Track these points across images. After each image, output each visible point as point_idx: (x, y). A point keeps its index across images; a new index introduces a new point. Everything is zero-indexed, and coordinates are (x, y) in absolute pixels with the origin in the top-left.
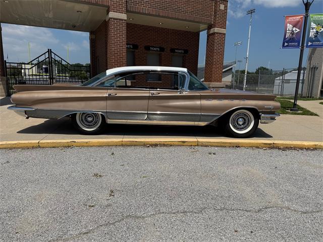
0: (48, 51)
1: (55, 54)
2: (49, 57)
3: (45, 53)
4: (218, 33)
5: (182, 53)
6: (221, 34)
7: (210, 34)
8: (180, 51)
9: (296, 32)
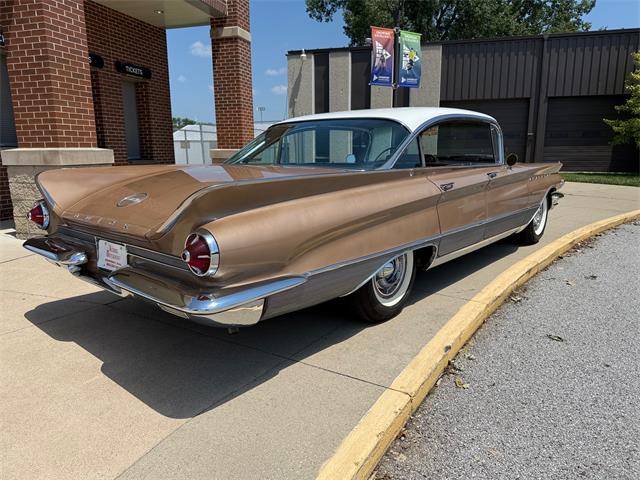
4: (241, 39)
5: (139, 75)
6: (245, 41)
7: (222, 39)
8: (135, 71)
9: (386, 58)
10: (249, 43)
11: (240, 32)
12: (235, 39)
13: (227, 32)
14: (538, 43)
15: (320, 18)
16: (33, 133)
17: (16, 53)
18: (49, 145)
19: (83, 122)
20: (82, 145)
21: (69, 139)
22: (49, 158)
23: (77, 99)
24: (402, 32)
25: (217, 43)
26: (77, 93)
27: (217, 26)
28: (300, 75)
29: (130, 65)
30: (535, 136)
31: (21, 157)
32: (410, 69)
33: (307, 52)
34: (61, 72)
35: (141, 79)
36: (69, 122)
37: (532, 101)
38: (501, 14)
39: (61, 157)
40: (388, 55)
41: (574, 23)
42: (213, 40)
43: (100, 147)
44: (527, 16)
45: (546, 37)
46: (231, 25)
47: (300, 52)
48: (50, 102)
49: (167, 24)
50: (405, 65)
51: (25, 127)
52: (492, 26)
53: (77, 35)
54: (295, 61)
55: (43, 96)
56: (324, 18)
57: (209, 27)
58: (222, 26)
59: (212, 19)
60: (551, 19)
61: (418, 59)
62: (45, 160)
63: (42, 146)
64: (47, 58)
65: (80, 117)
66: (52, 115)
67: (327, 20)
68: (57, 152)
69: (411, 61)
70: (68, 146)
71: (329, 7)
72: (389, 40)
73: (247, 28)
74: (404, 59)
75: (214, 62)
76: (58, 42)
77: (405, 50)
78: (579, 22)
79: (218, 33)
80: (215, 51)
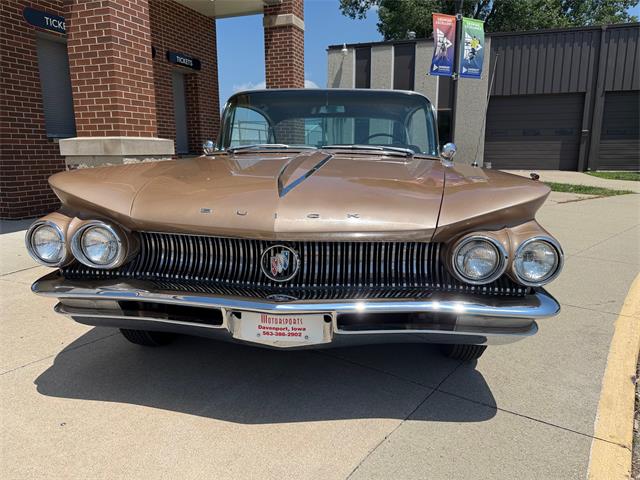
4: (296, 27)
5: (189, 66)
6: (299, 30)
7: (276, 28)
8: (185, 61)
9: (447, 46)
10: (303, 32)
11: (295, 20)
12: (289, 27)
13: (281, 20)
14: (595, 34)
15: (353, 16)
16: (93, 121)
17: (77, 35)
18: (109, 134)
19: (144, 110)
20: (143, 135)
21: (130, 127)
22: (110, 147)
23: (139, 84)
24: (465, 20)
25: (269, 31)
26: (139, 78)
27: (271, 14)
28: (341, 69)
29: (181, 55)
30: (591, 132)
31: (80, 147)
32: (471, 58)
33: (348, 46)
34: (124, 55)
35: (191, 71)
36: (131, 109)
37: (588, 96)
38: (543, 8)
39: (123, 146)
40: (449, 44)
41: (620, 16)
42: (265, 29)
43: (159, 137)
44: (570, 10)
45: (604, 28)
46: (285, 13)
47: (341, 47)
48: (112, 87)
49: (217, 13)
50: (466, 54)
51: (84, 115)
52: (533, 21)
53: (140, 15)
54: (336, 56)
55: (104, 81)
56: (357, 15)
57: (263, 15)
58: (276, 14)
59: (265, 7)
60: (596, 12)
61: (480, 47)
62: (106, 150)
63: (102, 134)
64: (109, 39)
65: (141, 104)
66: (115, 100)
67: (361, 18)
68: (120, 140)
69: (473, 51)
70: (129, 135)
71: (363, 4)
72: (451, 27)
73: (300, 16)
74: (466, 47)
75: (266, 51)
76: (121, 22)
77: (467, 37)
78: (624, 15)
79: (271, 21)
80: (268, 40)
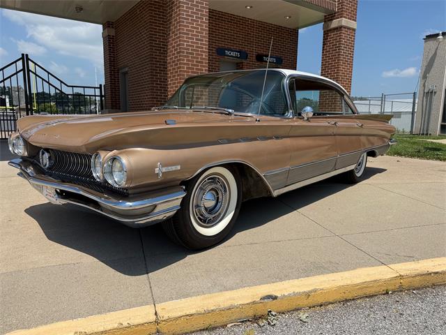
0: (22, 58)
1: (36, 64)
2: (23, 69)
3: (15, 62)
4: (345, 27)
5: (273, 62)
6: (349, 29)
7: (330, 30)
8: (270, 60)
10: (354, 30)
12: (339, 28)
13: (335, 24)
25: (327, 33)
27: (328, 21)
28: (435, 53)
33: (444, 34)
34: (188, 60)
42: (324, 32)
46: (338, 18)
49: (300, 25)
53: (202, 36)
54: (432, 43)
58: (332, 20)
59: (325, 16)
64: (181, 52)
73: (353, 18)
75: (323, 47)
76: (188, 42)
79: (328, 25)
80: (325, 39)
